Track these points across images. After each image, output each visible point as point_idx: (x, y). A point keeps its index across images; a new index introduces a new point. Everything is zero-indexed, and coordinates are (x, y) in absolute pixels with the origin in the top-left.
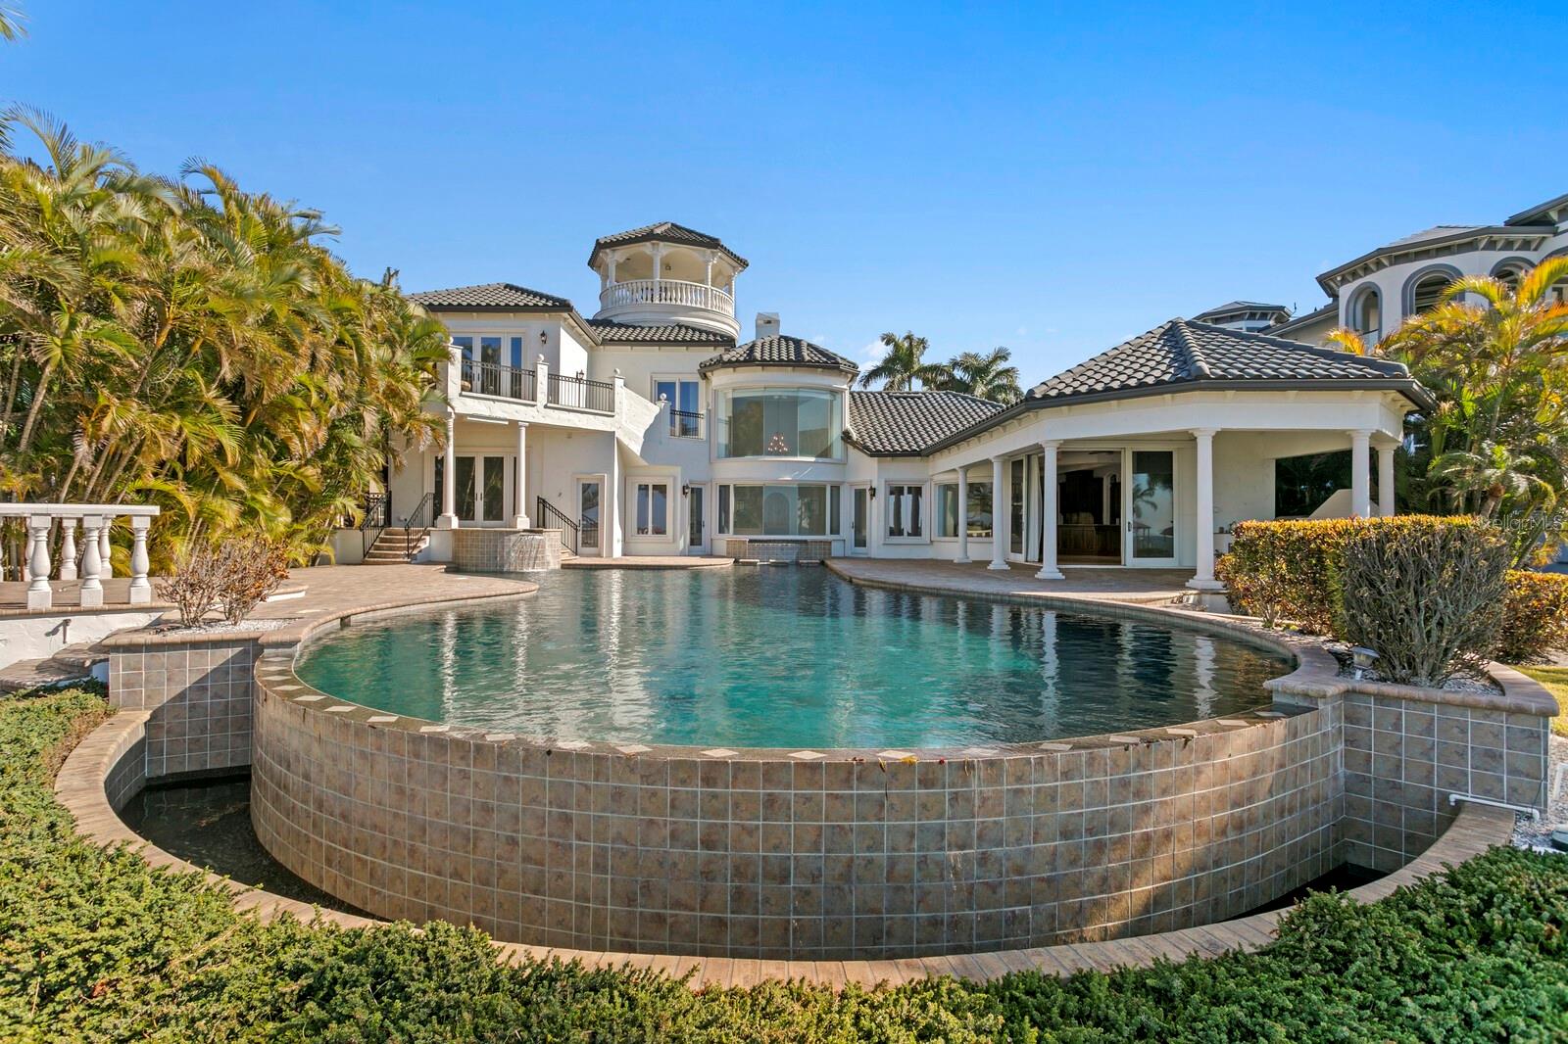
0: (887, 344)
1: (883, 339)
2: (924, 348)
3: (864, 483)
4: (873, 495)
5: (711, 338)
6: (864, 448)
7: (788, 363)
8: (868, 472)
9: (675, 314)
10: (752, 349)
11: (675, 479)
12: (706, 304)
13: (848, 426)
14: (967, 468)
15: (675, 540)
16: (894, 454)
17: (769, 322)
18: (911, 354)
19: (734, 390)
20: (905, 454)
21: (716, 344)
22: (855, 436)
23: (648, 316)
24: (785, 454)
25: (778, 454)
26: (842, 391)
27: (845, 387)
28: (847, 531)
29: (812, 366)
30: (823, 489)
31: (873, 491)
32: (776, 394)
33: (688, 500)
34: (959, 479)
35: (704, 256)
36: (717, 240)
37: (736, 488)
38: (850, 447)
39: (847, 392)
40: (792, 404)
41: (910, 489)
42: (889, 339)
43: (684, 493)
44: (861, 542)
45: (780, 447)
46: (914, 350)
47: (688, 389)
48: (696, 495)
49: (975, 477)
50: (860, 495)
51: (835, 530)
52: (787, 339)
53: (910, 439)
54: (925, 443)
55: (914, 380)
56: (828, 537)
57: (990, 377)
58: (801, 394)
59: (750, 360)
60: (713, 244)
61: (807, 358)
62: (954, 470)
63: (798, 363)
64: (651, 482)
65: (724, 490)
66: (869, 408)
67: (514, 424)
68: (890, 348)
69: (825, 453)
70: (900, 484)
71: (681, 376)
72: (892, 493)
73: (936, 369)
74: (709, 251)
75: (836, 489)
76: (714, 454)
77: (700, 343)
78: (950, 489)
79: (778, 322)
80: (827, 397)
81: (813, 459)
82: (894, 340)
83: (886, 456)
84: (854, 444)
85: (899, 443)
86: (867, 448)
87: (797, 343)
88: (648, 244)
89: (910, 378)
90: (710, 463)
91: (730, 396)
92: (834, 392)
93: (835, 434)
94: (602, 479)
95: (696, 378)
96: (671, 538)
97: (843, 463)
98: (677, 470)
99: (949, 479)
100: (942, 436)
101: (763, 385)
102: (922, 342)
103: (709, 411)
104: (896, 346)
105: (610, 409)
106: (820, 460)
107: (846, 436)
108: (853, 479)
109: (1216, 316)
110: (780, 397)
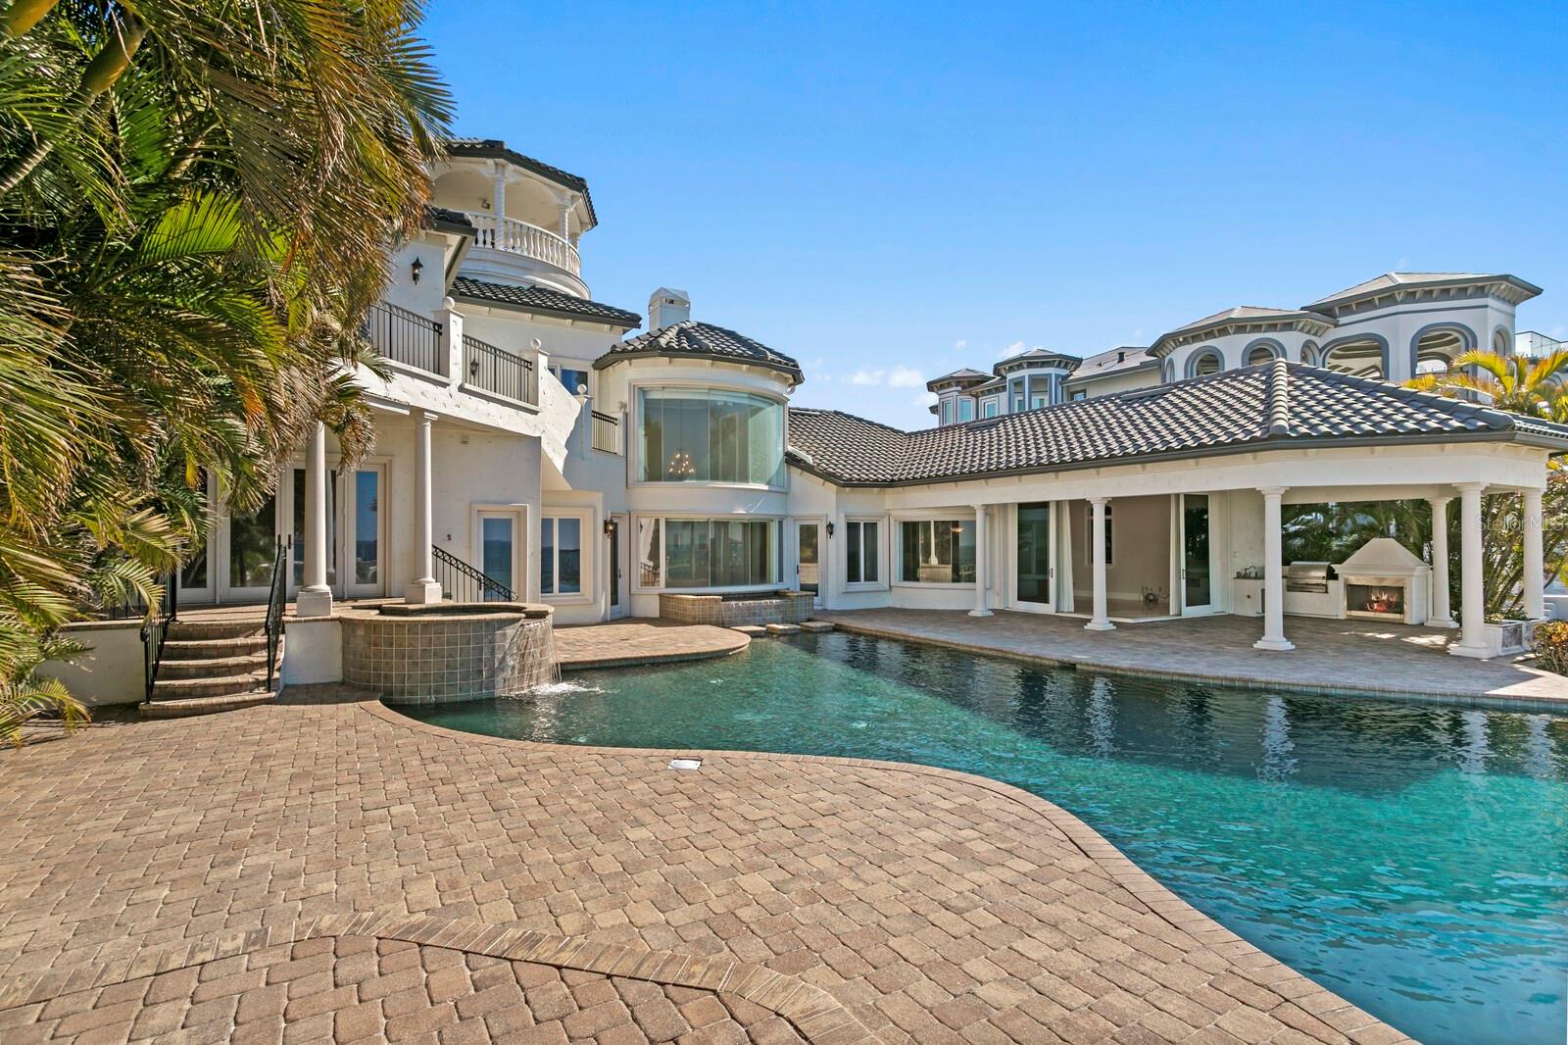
3: (817, 518)
4: (828, 531)
5: (607, 312)
6: (828, 475)
7: (747, 360)
9: (529, 270)
11: (595, 509)
12: (563, 265)
13: (790, 445)
17: (672, 302)
19: (665, 388)
21: (612, 321)
22: (809, 459)
26: (784, 403)
30: (768, 525)
31: (830, 528)
33: (610, 541)
35: (560, 196)
36: (580, 180)
37: (667, 523)
43: (606, 531)
50: (810, 532)
51: (780, 578)
59: (652, 348)
63: (760, 361)
64: (561, 513)
65: (655, 524)
70: (855, 520)
71: (562, 361)
74: (570, 192)
75: (780, 524)
76: (633, 476)
77: (594, 317)
79: (687, 303)
81: (765, 487)
84: (811, 469)
88: (490, 162)
90: (630, 489)
91: (639, 398)
92: (777, 402)
93: (776, 454)
94: (521, 514)
95: (585, 366)
96: (589, 597)
98: (597, 498)
99: (915, 516)
101: (707, 385)
105: (527, 399)
107: (789, 458)
108: (798, 511)
109: (1031, 362)
110: (726, 403)
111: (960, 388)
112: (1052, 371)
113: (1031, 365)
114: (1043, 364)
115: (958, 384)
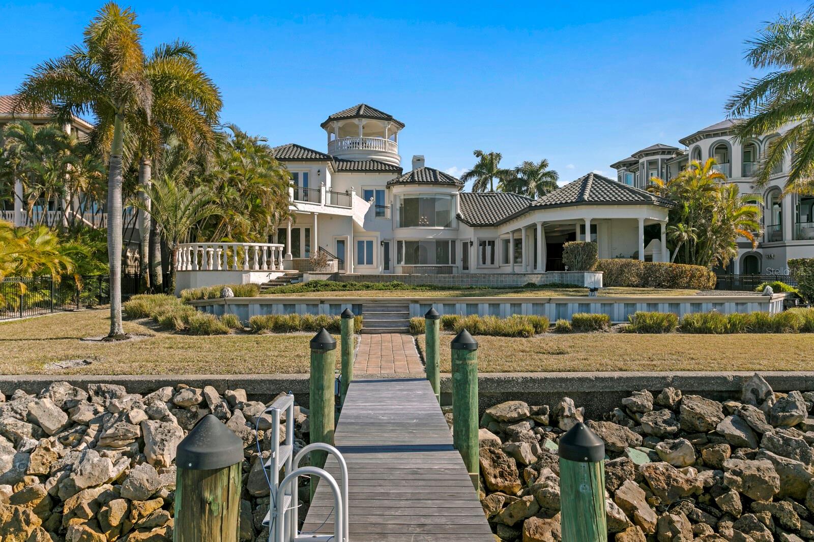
0: (477, 156)
1: (475, 153)
2: (500, 159)
3: (467, 239)
4: (472, 245)
5: (391, 168)
6: (467, 223)
7: (431, 183)
8: (469, 234)
9: (370, 154)
10: (413, 175)
11: (377, 238)
12: (385, 148)
13: (459, 212)
14: (514, 232)
15: (377, 267)
16: (481, 226)
17: (419, 160)
18: (492, 163)
19: (404, 195)
20: (486, 225)
21: (393, 171)
22: (463, 217)
23: (357, 156)
24: (428, 225)
25: (424, 225)
26: (456, 195)
27: (457, 193)
28: (459, 263)
29: (442, 184)
30: (448, 242)
31: (472, 243)
32: (425, 197)
33: (383, 248)
34: (510, 237)
35: (384, 124)
36: (391, 116)
37: (406, 242)
38: (460, 222)
39: (459, 195)
40: (433, 201)
41: (489, 242)
42: (478, 154)
43: (382, 244)
44: (466, 267)
45: (425, 222)
46: (494, 161)
47: (380, 194)
48: (386, 245)
49: (517, 236)
50: (465, 246)
51: (454, 262)
52: (429, 169)
53: (489, 218)
54: (496, 220)
55: (494, 179)
56: (450, 265)
57: (539, 176)
58: (437, 197)
59: (412, 181)
60: (389, 118)
61: (440, 180)
62: (508, 233)
63: (436, 183)
64: (365, 239)
65: (400, 243)
66: (469, 202)
67: (313, 213)
68: (479, 159)
69: (448, 225)
70: (484, 240)
71: (375, 187)
72: (480, 245)
73: (506, 172)
74: (386, 122)
75: (453, 242)
76: (395, 226)
77: (386, 171)
78: (507, 242)
79: (424, 160)
80: (449, 198)
81: (442, 228)
82: (482, 154)
83: (478, 226)
84: (462, 221)
85: (484, 220)
86: (469, 223)
87: (434, 171)
88: (357, 119)
89: (491, 177)
90: (393, 230)
91: (402, 197)
92: (453, 196)
93: (453, 215)
94: (347, 238)
95: (384, 188)
96: (376, 266)
97: (457, 230)
98: (378, 234)
99: (506, 237)
100: (504, 216)
101: (418, 193)
102: (498, 156)
103: (392, 205)
104: (483, 159)
105: (349, 205)
106: (446, 228)
107: (458, 217)
108: (462, 238)
109: (646, 153)
110: (427, 198)
111: (625, 168)
112: (659, 157)
113: (647, 155)
114: (654, 154)
115: (624, 165)
